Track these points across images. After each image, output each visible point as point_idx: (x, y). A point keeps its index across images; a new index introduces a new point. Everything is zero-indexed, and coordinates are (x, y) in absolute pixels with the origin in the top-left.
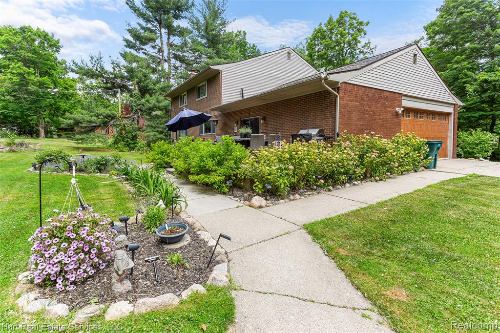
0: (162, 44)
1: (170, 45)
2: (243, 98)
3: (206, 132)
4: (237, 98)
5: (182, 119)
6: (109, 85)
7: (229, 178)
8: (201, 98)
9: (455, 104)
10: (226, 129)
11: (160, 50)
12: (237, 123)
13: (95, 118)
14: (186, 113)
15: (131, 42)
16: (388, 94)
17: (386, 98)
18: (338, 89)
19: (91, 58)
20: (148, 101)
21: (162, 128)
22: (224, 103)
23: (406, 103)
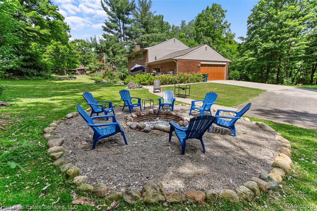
0: (120, 29)
1: (125, 28)
2: (156, 59)
3: (143, 72)
4: (154, 60)
5: (135, 68)
6: (99, 51)
7: (149, 82)
8: (141, 59)
9: (227, 62)
10: (150, 71)
11: (120, 31)
12: (153, 69)
13: (97, 66)
14: (137, 66)
15: (106, 28)
16: (195, 61)
17: (194, 62)
18: (177, 61)
19: (91, 38)
20: (117, 58)
21: (124, 70)
22: (149, 62)
23: (202, 63)
